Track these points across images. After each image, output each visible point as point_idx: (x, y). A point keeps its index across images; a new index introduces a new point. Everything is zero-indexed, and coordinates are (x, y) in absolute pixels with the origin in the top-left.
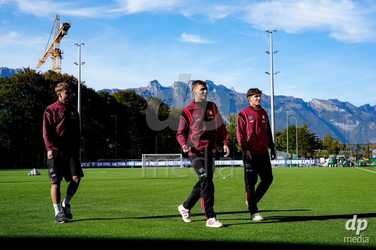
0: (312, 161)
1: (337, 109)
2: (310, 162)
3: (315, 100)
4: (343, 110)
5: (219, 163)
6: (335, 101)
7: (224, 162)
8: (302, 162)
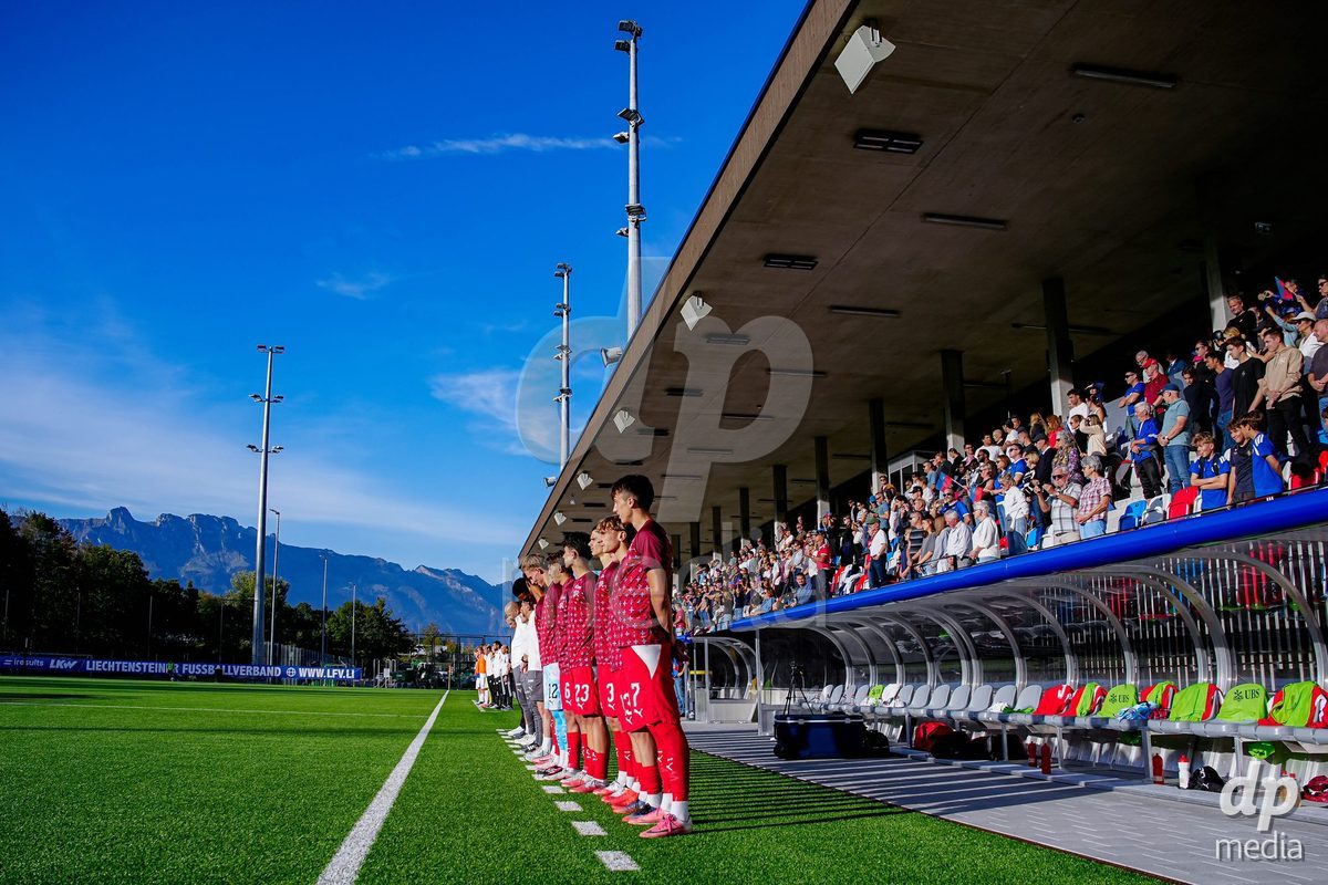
0: (350, 672)
1: (458, 586)
2: (345, 674)
3: (422, 568)
4: (469, 590)
5: (106, 666)
6: (458, 572)
7: (121, 666)
8: (325, 673)
